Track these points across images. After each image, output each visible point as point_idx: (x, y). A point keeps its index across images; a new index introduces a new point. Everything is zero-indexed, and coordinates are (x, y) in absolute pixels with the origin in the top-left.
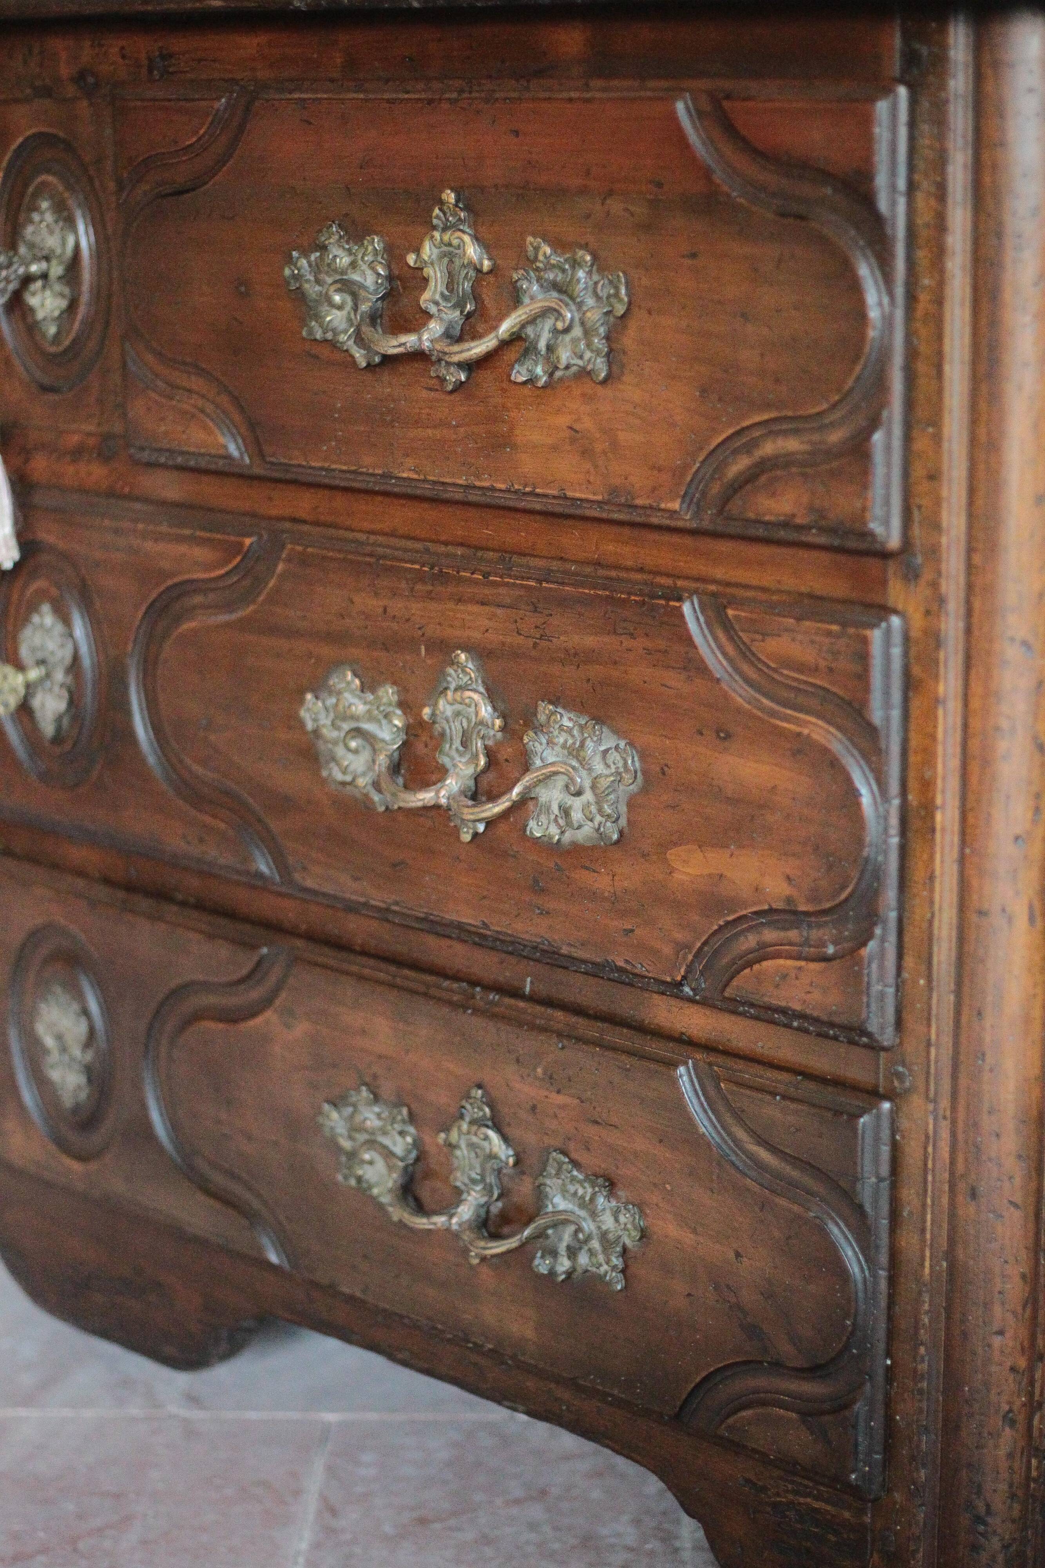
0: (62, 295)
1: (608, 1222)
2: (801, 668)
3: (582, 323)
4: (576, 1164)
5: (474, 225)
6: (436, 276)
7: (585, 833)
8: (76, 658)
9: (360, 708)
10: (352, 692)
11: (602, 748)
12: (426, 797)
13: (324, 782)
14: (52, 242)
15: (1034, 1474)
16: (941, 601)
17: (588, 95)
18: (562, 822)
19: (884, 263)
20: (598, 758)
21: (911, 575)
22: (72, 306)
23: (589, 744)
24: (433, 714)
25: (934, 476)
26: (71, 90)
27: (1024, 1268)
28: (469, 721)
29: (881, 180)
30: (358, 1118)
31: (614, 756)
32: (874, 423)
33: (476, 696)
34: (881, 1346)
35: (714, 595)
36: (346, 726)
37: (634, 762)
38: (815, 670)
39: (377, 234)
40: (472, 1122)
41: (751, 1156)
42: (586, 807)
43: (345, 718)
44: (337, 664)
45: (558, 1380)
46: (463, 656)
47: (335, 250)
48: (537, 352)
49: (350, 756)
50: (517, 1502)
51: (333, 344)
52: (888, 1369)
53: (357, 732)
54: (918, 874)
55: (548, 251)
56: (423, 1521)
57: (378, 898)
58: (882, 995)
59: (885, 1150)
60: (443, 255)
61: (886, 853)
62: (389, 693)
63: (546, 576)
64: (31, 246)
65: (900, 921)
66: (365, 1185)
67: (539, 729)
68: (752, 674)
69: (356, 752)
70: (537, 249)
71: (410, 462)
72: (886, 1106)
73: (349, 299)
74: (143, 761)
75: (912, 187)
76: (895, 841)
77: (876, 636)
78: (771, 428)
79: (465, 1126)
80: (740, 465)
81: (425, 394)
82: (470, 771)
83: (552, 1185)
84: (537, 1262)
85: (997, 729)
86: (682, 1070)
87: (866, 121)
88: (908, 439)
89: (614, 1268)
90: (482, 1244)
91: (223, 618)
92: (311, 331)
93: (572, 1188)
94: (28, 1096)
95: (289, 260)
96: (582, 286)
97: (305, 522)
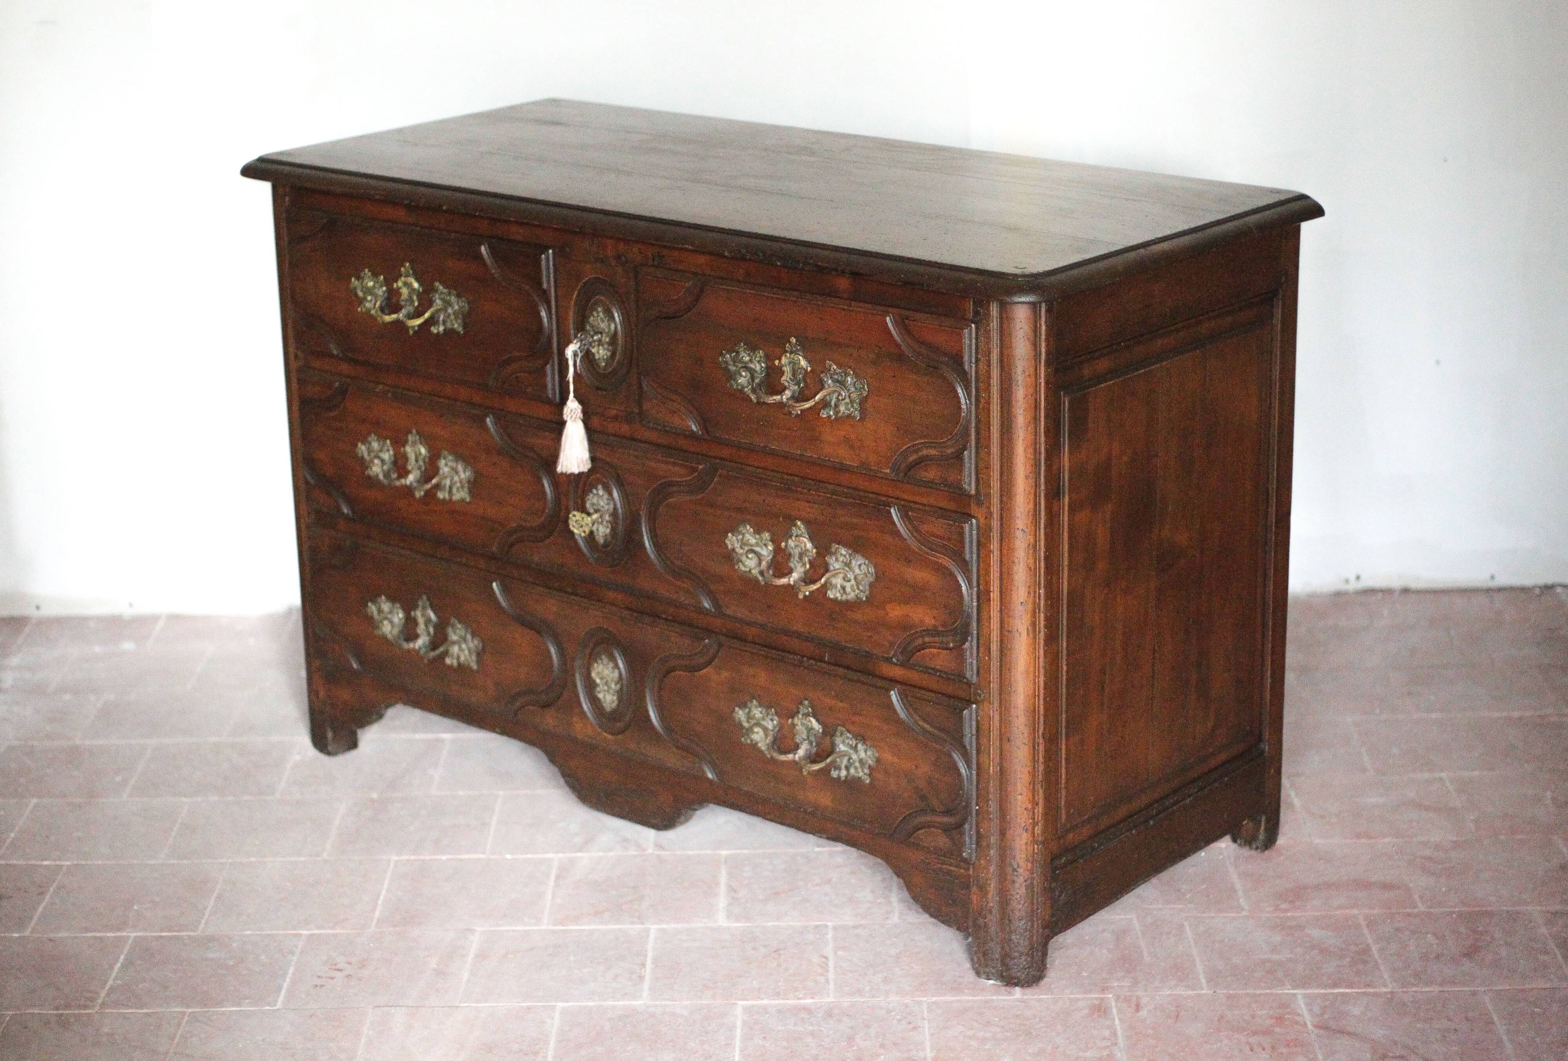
0: (608, 350)
1: (862, 755)
2: (937, 537)
3: (849, 397)
4: (849, 732)
5: (804, 352)
6: (787, 369)
7: (852, 596)
8: (615, 509)
9: (753, 541)
10: (750, 534)
11: (859, 563)
12: (784, 581)
13: (735, 570)
14: (603, 326)
15: (1036, 851)
16: (991, 514)
17: (851, 308)
18: (842, 592)
19: (967, 388)
20: (857, 567)
21: (979, 504)
22: (613, 354)
23: (853, 562)
24: (786, 546)
25: (988, 467)
26: (613, 263)
27: (1030, 769)
28: (802, 549)
29: (966, 358)
30: (752, 714)
31: (863, 567)
32: (964, 448)
33: (805, 540)
34: (974, 802)
35: (903, 506)
36: (746, 548)
37: (872, 570)
38: (942, 538)
39: (761, 349)
40: (803, 715)
41: (923, 728)
42: (852, 586)
43: (746, 544)
44: (744, 522)
45: (841, 823)
46: (799, 523)
47: (742, 354)
48: (831, 406)
49: (748, 560)
50: (817, 885)
51: (741, 391)
52: (977, 810)
53: (752, 551)
54: (984, 616)
55: (835, 367)
56: (777, 894)
57: (760, 618)
58: (971, 664)
59: (974, 723)
60: (790, 363)
61: (972, 608)
62: (766, 535)
63: (833, 493)
64: (592, 326)
65: (978, 634)
66: (754, 742)
67: (831, 554)
68: (919, 537)
69: (750, 559)
70: (830, 366)
71: (776, 443)
72: (974, 706)
73: (748, 374)
74: (649, 557)
75: (977, 360)
76: (975, 604)
77: (967, 527)
78: (926, 445)
79: (800, 716)
80: (912, 458)
81: (782, 416)
82: (802, 570)
83: (838, 740)
84: (832, 772)
85: (1013, 562)
86: (892, 692)
87: (960, 336)
88: (977, 452)
89: (865, 774)
90: (809, 765)
91: (688, 498)
92: (731, 385)
93: (847, 741)
94: (586, 706)
95: (721, 354)
96: (849, 383)
97: (726, 460)
